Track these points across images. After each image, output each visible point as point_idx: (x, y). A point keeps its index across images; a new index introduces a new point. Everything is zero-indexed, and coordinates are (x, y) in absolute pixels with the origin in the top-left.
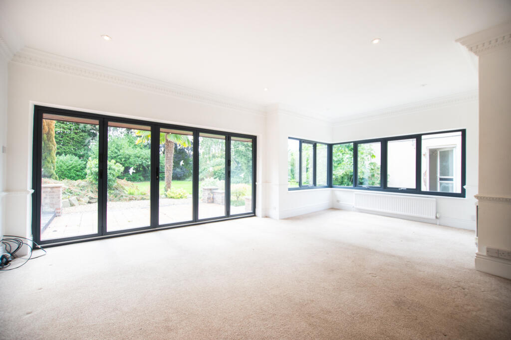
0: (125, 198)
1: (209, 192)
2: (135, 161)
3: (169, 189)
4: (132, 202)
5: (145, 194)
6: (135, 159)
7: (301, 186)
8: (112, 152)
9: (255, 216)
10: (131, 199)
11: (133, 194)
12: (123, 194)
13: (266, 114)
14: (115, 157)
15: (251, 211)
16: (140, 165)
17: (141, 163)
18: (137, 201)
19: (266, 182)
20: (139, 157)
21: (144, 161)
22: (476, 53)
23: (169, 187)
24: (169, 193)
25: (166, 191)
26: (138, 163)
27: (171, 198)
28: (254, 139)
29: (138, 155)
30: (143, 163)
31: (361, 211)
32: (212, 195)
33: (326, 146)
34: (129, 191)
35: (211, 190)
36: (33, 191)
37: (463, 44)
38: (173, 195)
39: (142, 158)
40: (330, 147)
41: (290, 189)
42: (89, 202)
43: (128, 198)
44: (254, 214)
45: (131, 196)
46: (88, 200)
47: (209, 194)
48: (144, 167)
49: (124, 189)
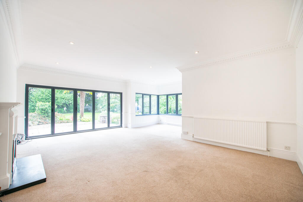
0: (58, 122)
1: (103, 118)
2: (61, 101)
3: (82, 117)
4: (62, 124)
5: (69, 120)
6: (61, 100)
7: (143, 114)
8: (46, 96)
9: (122, 127)
10: (61, 123)
11: (62, 120)
12: (57, 120)
13: (126, 83)
14: (48, 99)
15: (120, 125)
16: (64, 103)
17: (65, 102)
18: (64, 123)
19: (126, 112)
20: (64, 99)
21: (67, 101)
22: (181, 72)
23: (83, 116)
24: (82, 119)
25: (81, 118)
26: (63, 102)
27: (84, 121)
28: (121, 94)
29: (63, 97)
30: (66, 102)
31: (169, 124)
32: (104, 119)
33: (156, 96)
34: (59, 118)
35: (104, 117)
36: (25, 117)
37: (178, 69)
38: (84, 120)
39: (66, 99)
40: (158, 96)
41: (136, 116)
42: (38, 124)
43: (59, 122)
44: (121, 126)
45: (61, 121)
46: (37, 123)
47: (103, 119)
48: (66, 104)
49: (57, 117)
